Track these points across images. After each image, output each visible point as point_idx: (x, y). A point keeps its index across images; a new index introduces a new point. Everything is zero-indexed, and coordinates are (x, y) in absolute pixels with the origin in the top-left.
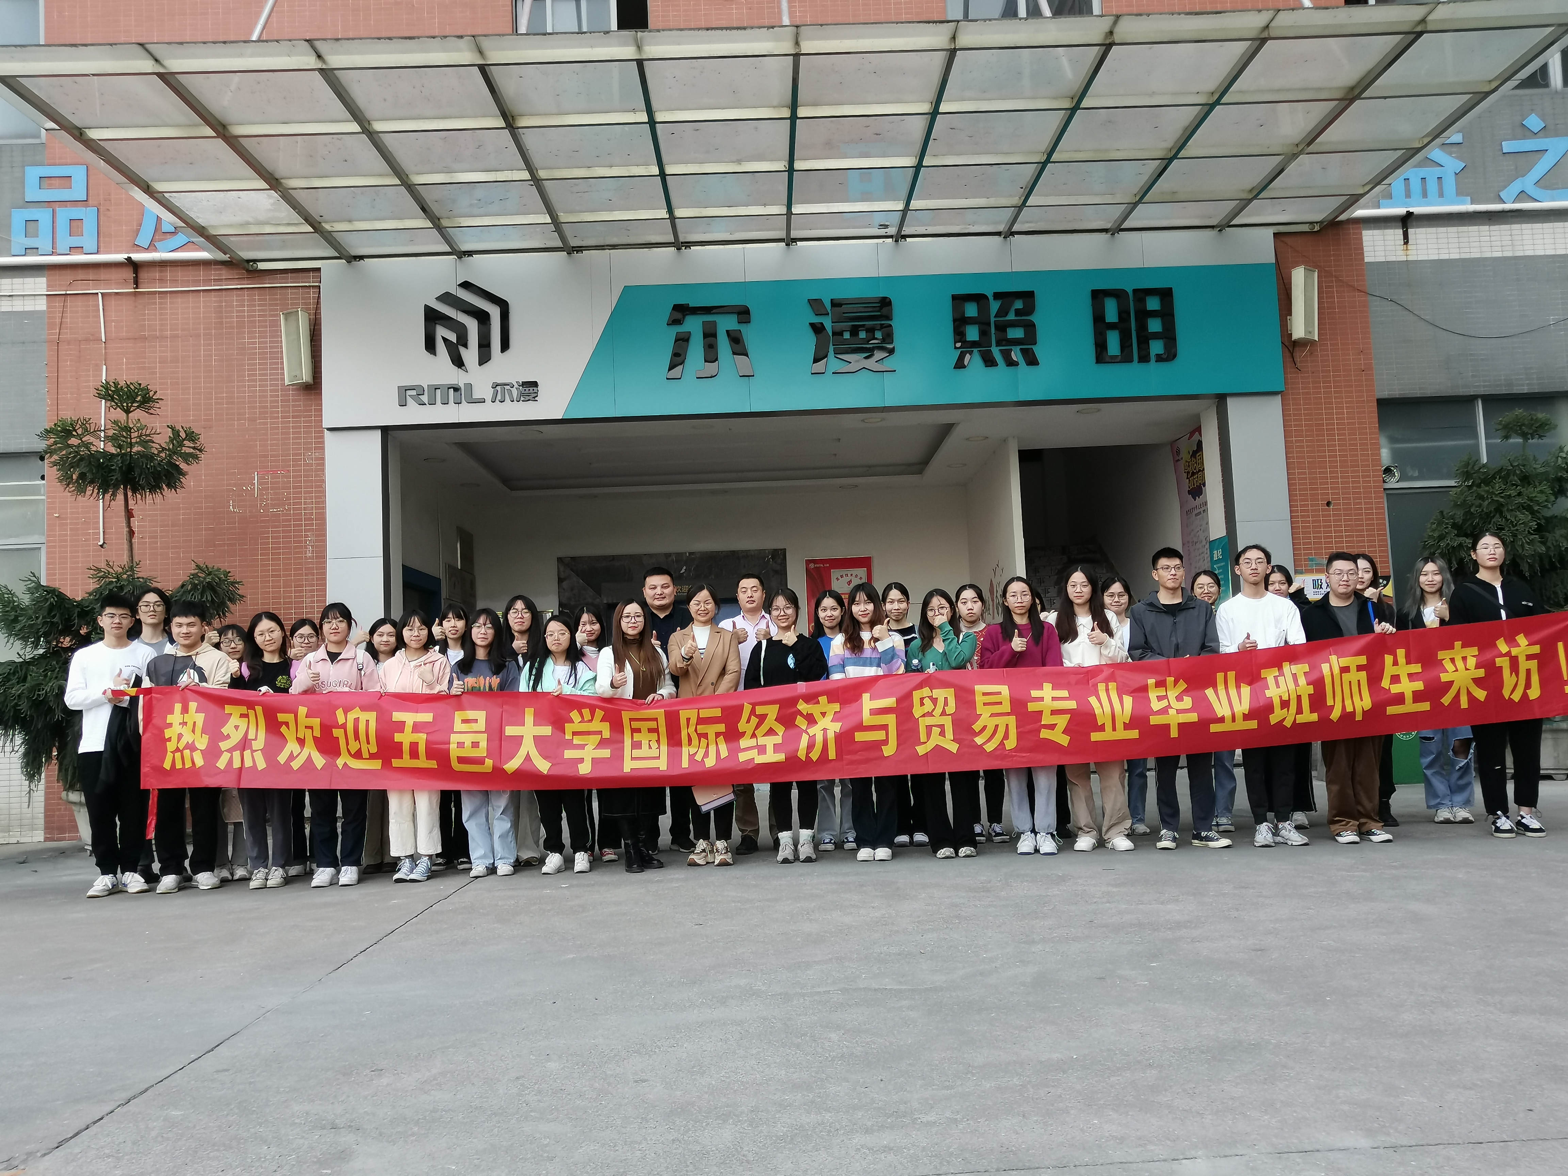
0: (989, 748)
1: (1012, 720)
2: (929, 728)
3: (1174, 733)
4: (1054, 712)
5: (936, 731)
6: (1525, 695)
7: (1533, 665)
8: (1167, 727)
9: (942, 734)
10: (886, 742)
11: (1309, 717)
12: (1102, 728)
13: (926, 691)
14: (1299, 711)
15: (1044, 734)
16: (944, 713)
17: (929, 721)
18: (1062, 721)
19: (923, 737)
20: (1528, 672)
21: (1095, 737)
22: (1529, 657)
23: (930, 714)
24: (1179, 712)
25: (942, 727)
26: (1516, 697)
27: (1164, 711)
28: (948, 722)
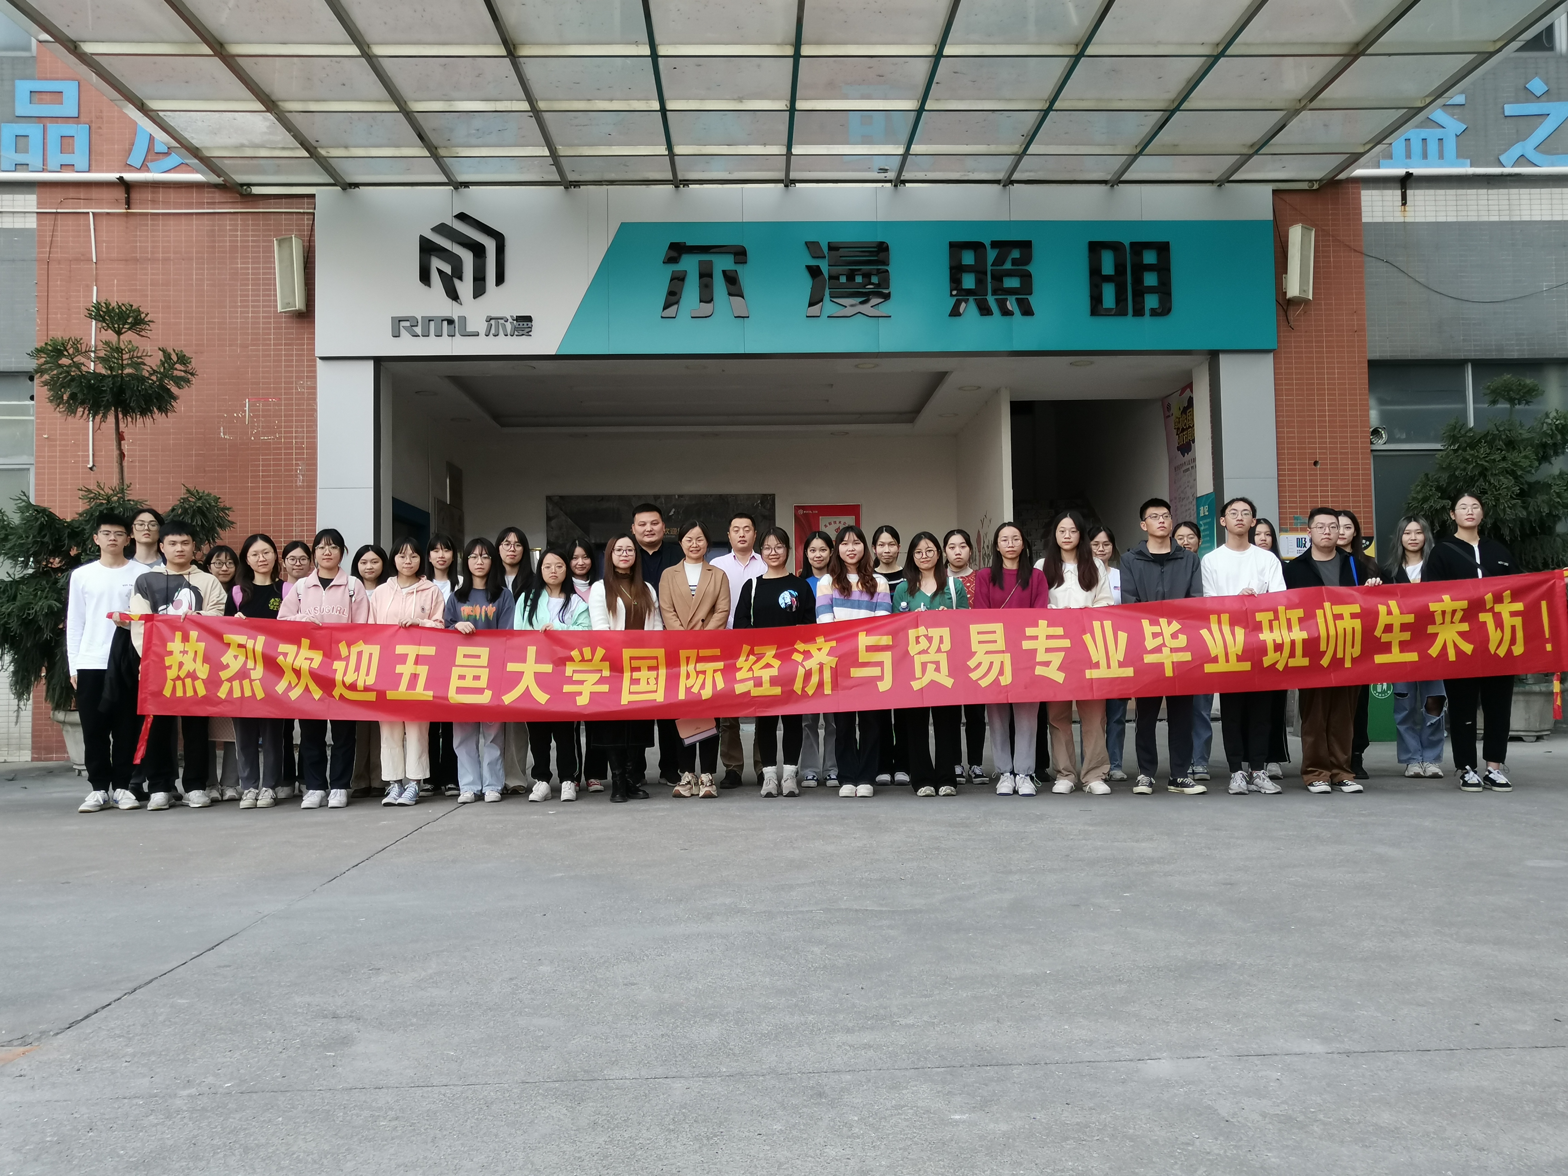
0: (984, 683)
1: (1007, 658)
2: (924, 666)
3: (1169, 672)
4: (1048, 650)
5: (931, 667)
6: (1509, 651)
7: (1518, 621)
8: (1161, 665)
9: (938, 669)
10: (881, 678)
11: (1300, 661)
12: (1097, 666)
13: (922, 630)
14: (1292, 655)
15: (1039, 671)
16: (939, 650)
17: (924, 658)
18: (1057, 659)
19: (918, 673)
20: (1513, 628)
21: (1090, 674)
22: (1513, 614)
23: (924, 652)
24: (1173, 650)
25: (937, 664)
26: (1502, 652)
27: (1158, 650)
28: (943, 659)
